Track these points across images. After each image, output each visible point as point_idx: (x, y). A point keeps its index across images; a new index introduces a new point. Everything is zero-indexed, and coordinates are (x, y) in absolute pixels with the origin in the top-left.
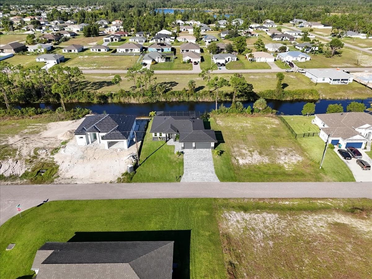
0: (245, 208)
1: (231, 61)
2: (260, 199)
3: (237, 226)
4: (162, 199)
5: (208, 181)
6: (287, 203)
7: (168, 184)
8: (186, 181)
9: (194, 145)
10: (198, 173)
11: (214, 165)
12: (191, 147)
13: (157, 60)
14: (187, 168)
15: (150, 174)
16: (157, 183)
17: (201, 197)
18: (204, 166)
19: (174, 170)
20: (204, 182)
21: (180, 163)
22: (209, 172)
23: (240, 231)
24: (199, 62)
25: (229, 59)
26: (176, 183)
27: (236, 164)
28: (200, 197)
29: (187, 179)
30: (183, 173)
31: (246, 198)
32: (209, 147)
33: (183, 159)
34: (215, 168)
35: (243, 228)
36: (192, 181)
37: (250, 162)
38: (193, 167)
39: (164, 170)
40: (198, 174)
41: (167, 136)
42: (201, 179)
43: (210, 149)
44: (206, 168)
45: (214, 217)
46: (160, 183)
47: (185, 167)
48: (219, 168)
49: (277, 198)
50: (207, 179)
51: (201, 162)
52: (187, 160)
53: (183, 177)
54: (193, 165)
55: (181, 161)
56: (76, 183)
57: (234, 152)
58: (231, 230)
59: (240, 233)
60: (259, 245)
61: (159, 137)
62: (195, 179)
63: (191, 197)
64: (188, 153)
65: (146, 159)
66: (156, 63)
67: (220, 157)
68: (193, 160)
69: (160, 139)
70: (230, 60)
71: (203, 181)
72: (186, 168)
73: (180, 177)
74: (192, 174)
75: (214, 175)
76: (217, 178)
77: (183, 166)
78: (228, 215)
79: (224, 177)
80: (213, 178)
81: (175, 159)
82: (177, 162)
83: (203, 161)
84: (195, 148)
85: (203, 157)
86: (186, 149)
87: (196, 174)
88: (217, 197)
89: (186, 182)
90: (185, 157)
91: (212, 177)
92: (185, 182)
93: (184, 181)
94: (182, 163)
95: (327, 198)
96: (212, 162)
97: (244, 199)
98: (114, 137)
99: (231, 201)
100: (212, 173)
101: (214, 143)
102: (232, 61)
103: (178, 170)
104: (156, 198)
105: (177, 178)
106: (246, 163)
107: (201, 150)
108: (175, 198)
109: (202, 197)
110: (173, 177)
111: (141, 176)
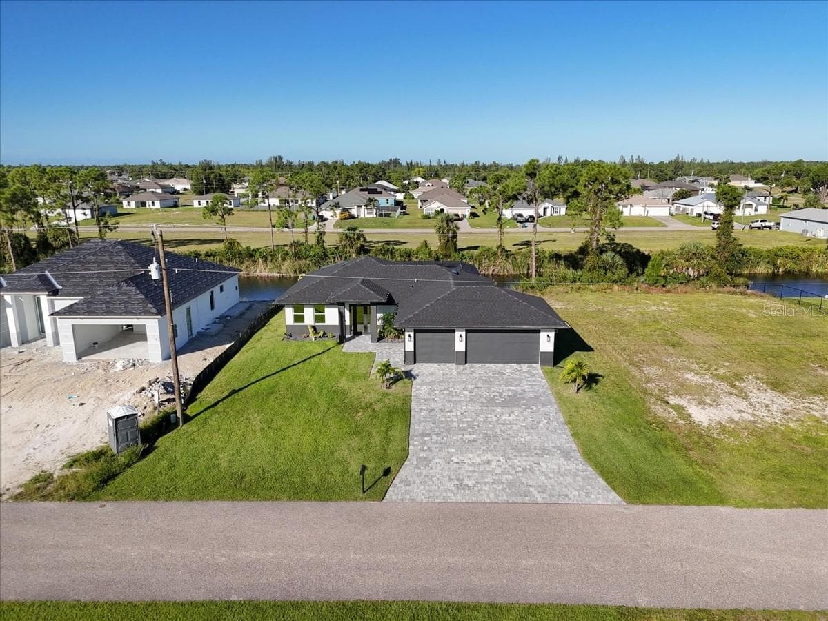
1: (551, 215)
4: (242, 604)
5: (554, 500)
7: (309, 509)
8: (419, 493)
9: (460, 346)
10: (488, 456)
11: (569, 423)
12: (447, 355)
13: (354, 212)
14: (428, 435)
15: (224, 457)
16: (242, 505)
17: (523, 600)
18: (515, 427)
19: (355, 442)
20: (527, 500)
21: (392, 412)
22: (544, 451)
24: (465, 216)
25: (545, 209)
26: (359, 504)
27: (680, 422)
28: (513, 600)
29: (423, 483)
30: (404, 455)
32: (529, 355)
33: (407, 400)
34: (575, 435)
36: (452, 498)
38: (460, 429)
39: (307, 440)
40: (489, 462)
41: (347, 322)
42: (510, 484)
43: (538, 366)
44: (529, 434)
46: (266, 503)
47: (415, 428)
48: (597, 434)
50: (542, 489)
51: (499, 410)
52: (426, 400)
53: (405, 473)
54: (460, 421)
55: (399, 404)
57: (649, 380)
61: (314, 327)
62: (470, 483)
63: (450, 598)
64: (431, 378)
65: (227, 397)
66: (352, 217)
67: (590, 393)
68: (456, 403)
69: (317, 333)
70: (548, 214)
71: (520, 500)
72: (423, 435)
73: (387, 472)
74: (455, 459)
76: (602, 481)
77: (408, 425)
79: (638, 478)
80: (576, 483)
81: (370, 397)
82: (377, 407)
83: (504, 405)
84: (465, 358)
85: (507, 391)
86: (425, 365)
87: (478, 460)
89: (420, 498)
90: (418, 390)
91: (569, 479)
92: (413, 500)
93: (407, 493)
94: (403, 413)
96: (553, 412)
98: (104, 306)
100: (567, 456)
101: (552, 334)
102: (555, 215)
103: (377, 440)
104: (200, 596)
105: (369, 480)
106: (732, 421)
107: (492, 366)
108: (334, 598)
109: (533, 600)
110: (345, 471)
111: (172, 467)
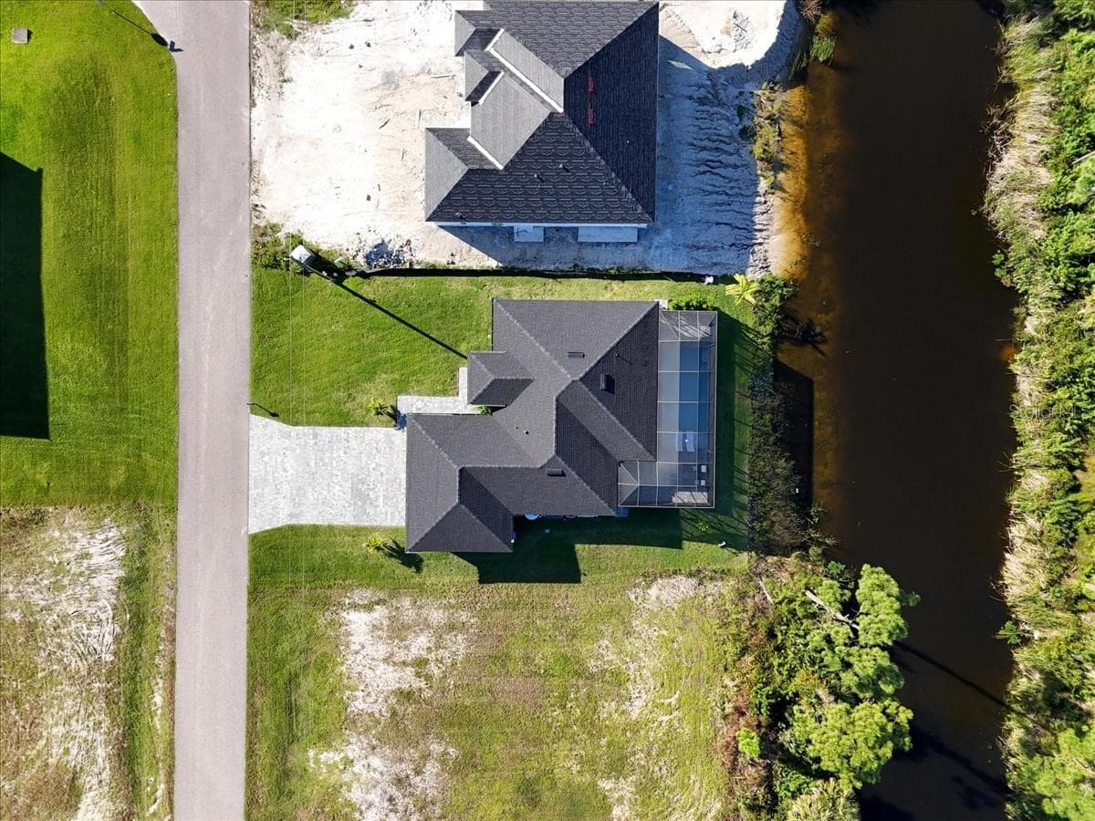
0: (136, 581)
2: (172, 631)
3: (68, 550)
5: (251, 499)
6: (158, 699)
8: (257, 432)
10: (291, 471)
14: (316, 437)
15: (296, 320)
18: (325, 492)
20: (251, 486)
21: (345, 414)
22: (298, 505)
23: (50, 554)
27: (347, 601)
29: (266, 434)
30: (294, 424)
31: (175, 595)
35: (60, 563)
37: (355, 647)
38: (322, 458)
40: (285, 471)
42: (265, 480)
44: (317, 499)
45: (102, 500)
49: (174, 678)
50: (261, 495)
51: (348, 485)
52: (362, 437)
53: (274, 424)
54: (332, 458)
56: (253, 104)
58: (57, 534)
59: (44, 553)
60: (11, 589)
62: (265, 459)
68: (358, 458)
72: (315, 435)
73: (276, 415)
74: (289, 452)
75: (282, 520)
78: (111, 535)
80: (268, 513)
83: (356, 491)
85: (377, 495)
88: (181, 518)
89: (252, 433)
90: (378, 432)
92: (250, 429)
93: (256, 425)
95: (172, 811)
96: (347, 519)
97: (174, 587)
99: (165, 552)
105: (268, 406)
